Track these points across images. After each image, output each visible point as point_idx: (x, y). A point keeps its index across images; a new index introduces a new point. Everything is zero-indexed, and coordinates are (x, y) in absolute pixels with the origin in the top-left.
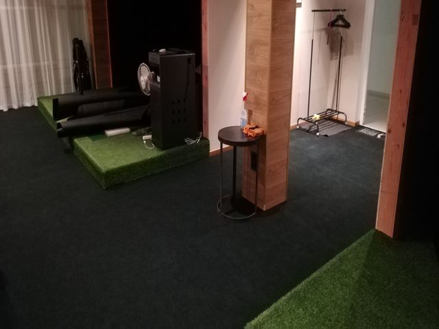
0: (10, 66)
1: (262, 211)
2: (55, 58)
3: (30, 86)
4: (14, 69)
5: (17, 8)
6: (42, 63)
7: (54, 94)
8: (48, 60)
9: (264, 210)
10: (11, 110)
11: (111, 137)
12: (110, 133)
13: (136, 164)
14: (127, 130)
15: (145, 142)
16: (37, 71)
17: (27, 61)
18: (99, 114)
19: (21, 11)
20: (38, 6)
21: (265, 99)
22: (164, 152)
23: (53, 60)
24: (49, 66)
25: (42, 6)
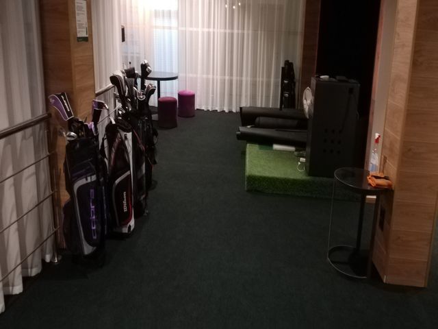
0: (234, 78)
1: (382, 281)
2: (269, 76)
3: (246, 96)
4: (237, 81)
5: (246, 32)
6: (258, 79)
7: (263, 106)
8: (263, 77)
9: (384, 281)
10: (230, 112)
11: (276, 150)
12: (276, 147)
13: (277, 179)
14: (292, 149)
15: (299, 163)
16: (254, 85)
17: (247, 76)
18: (273, 128)
19: (248, 35)
20: (261, 31)
21: (398, 146)
22: (308, 178)
23: (267, 77)
24: (262, 82)
25: (264, 31)
